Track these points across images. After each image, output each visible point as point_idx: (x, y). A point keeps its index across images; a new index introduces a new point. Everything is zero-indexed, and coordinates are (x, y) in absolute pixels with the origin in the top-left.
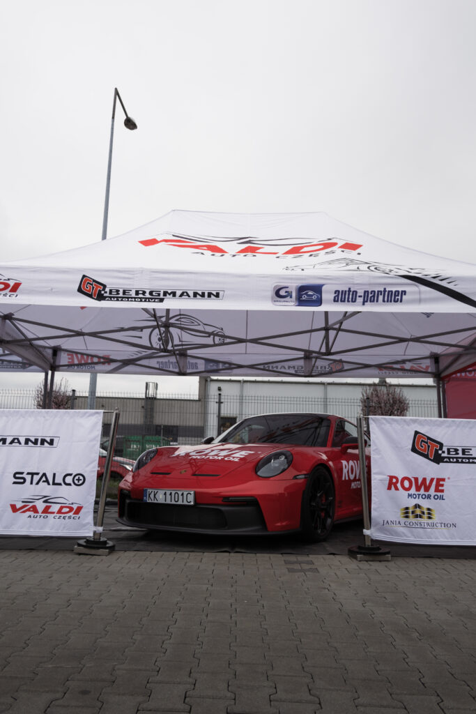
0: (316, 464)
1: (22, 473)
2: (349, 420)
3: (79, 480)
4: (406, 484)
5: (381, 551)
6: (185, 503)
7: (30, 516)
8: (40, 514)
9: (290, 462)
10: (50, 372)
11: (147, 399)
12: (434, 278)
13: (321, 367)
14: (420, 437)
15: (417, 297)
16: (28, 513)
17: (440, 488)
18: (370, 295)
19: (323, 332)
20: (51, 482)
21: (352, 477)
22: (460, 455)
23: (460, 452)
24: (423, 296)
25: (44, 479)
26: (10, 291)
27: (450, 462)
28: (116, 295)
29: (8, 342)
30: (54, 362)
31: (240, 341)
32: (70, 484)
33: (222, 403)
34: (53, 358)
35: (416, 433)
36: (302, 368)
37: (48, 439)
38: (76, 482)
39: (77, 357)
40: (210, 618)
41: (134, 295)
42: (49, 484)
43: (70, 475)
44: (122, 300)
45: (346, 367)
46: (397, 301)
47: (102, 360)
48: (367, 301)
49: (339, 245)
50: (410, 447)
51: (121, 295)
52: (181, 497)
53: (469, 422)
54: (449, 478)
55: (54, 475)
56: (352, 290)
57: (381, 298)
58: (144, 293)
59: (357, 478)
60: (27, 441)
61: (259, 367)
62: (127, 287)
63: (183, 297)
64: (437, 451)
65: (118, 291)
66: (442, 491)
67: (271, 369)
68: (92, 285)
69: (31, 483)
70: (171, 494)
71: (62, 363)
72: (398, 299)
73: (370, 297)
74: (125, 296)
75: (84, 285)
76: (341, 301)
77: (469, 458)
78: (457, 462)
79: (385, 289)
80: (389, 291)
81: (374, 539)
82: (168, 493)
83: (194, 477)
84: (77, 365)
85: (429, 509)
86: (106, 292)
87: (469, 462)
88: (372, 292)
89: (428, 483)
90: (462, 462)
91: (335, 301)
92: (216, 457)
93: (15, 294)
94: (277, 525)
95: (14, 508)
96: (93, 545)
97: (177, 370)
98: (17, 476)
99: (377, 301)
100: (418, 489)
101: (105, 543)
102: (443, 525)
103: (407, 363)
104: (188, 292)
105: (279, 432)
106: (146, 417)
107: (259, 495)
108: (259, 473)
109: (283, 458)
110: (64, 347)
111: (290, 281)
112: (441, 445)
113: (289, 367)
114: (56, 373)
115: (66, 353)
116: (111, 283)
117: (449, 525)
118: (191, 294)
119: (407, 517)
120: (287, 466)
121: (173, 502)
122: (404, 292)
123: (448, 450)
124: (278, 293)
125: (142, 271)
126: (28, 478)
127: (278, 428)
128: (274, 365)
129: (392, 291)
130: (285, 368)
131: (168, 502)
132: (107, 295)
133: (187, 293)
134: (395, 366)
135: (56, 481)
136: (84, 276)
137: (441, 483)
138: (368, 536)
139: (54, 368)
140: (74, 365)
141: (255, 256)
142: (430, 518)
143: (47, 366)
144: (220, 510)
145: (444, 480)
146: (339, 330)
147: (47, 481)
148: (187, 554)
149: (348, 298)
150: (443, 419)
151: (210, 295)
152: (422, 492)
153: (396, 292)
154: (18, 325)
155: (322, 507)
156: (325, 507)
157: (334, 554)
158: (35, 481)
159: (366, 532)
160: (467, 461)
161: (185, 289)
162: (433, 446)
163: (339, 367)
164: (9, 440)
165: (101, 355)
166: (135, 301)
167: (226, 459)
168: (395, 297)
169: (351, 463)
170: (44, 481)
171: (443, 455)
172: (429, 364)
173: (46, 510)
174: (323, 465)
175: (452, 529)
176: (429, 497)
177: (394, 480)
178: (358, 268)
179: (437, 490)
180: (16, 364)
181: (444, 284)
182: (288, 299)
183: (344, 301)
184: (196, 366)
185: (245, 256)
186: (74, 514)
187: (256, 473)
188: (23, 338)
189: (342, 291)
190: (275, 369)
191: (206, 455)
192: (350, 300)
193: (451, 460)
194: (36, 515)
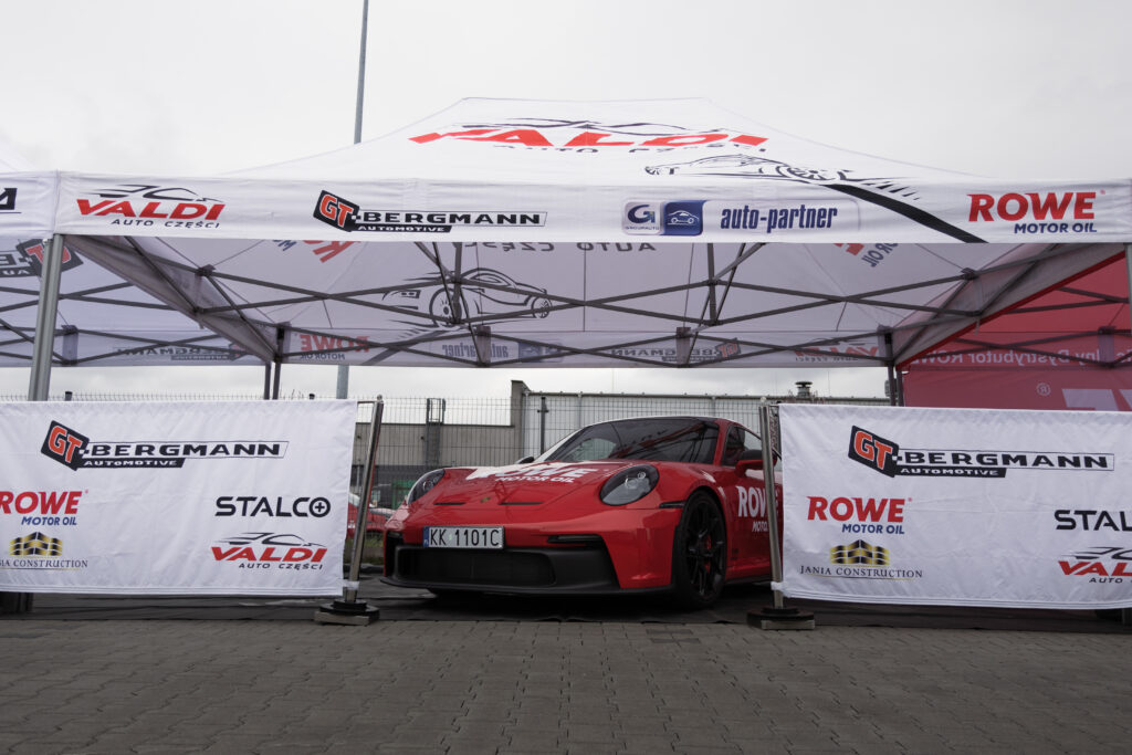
0: (695, 487)
1: (230, 499)
2: (750, 428)
3: (320, 507)
4: (842, 509)
5: (799, 615)
6: (489, 546)
7: (242, 566)
8: (258, 561)
9: (654, 484)
10: (273, 365)
11: (429, 425)
12: (882, 188)
13: (704, 351)
14: (861, 436)
15: (855, 218)
16: (240, 561)
17: (897, 515)
18: (779, 217)
19: (706, 289)
20: (274, 511)
21: (754, 513)
22: (927, 463)
23: (926, 458)
24: (864, 217)
25: (263, 506)
26: (207, 218)
27: (911, 474)
28: (374, 222)
29: (206, 311)
30: (280, 348)
31: (573, 304)
32: (305, 515)
33: (547, 411)
34: (278, 343)
35: (855, 429)
36: (674, 352)
37: (271, 446)
38: (316, 511)
39: (316, 340)
40: (528, 692)
41: (403, 222)
42: (271, 514)
43: (306, 499)
44: (384, 230)
45: (745, 350)
46: (823, 225)
47: (355, 345)
48: (774, 227)
49: (731, 137)
50: (847, 450)
51: (383, 221)
52: (482, 537)
53: (938, 412)
54: (910, 500)
55: (280, 499)
56: (750, 208)
57: (796, 220)
58: (419, 218)
59: (762, 515)
60: (238, 449)
61: (605, 352)
62: (391, 209)
63: (482, 223)
64: (889, 457)
65: (377, 216)
66: (900, 519)
67: (624, 355)
68: (336, 206)
69: (244, 514)
70: (466, 533)
71: (292, 350)
72: (824, 222)
73: (779, 219)
74: (389, 223)
75: (323, 207)
76: (734, 227)
77: (941, 468)
78: (923, 474)
79: (803, 207)
80: (809, 210)
81: (789, 596)
82: (462, 531)
83: (504, 506)
84: (316, 353)
85: (879, 549)
86: (359, 218)
87: (941, 474)
88: (782, 211)
89: (877, 506)
90: (930, 474)
91: (723, 226)
92: (537, 478)
93: (215, 222)
94: (636, 579)
95: (218, 554)
96: (344, 609)
97: (475, 359)
98: (223, 503)
99: (791, 226)
100: (862, 517)
101: (364, 606)
102: (901, 574)
103: (842, 343)
104: (490, 215)
105: (636, 447)
106: (427, 455)
107: (605, 532)
108: (605, 500)
109: (643, 476)
110: (294, 324)
111: (651, 196)
112: (896, 448)
113: (653, 352)
114: (283, 366)
115: (299, 334)
116: (366, 202)
117: (910, 574)
118: (494, 218)
119: (840, 561)
120: (649, 489)
121: (470, 546)
122: (834, 212)
123: (908, 455)
124: (633, 216)
125: (416, 184)
126: (239, 506)
127: (634, 442)
128: (630, 349)
129: (814, 210)
130: (646, 354)
131: (462, 545)
132: (361, 221)
133: (487, 216)
134: (822, 348)
135: (282, 511)
136: (324, 193)
137: (898, 506)
138: (778, 592)
139: (280, 358)
140: (312, 353)
141: (595, 151)
142: (880, 563)
143: (269, 356)
144: (544, 556)
145: (902, 502)
146: (730, 284)
147: (268, 510)
148: (492, 624)
149: (745, 222)
150: (897, 408)
151: (524, 219)
152: (868, 521)
153: (820, 210)
154: (222, 287)
155: (707, 555)
156: (711, 555)
157: (725, 622)
158: (249, 511)
159: (775, 585)
160: (938, 472)
161: (484, 210)
162: (883, 449)
163: (732, 351)
164: (210, 449)
165: (355, 337)
166: (405, 231)
167: (553, 480)
168: (820, 219)
169: (752, 491)
170: (263, 511)
171: (899, 463)
172: (876, 345)
173: (267, 556)
174: (707, 489)
175: (916, 579)
176: (879, 529)
177: (819, 504)
178: (760, 171)
179: (892, 518)
180: (219, 353)
181: (897, 197)
182: (649, 224)
183: (738, 227)
184: (504, 351)
185: (580, 151)
186: (313, 560)
187: (601, 499)
188: (228, 304)
189: (735, 211)
190: (630, 355)
191: (521, 475)
192: (747, 224)
193: (913, 471)
194: (251, 562)
